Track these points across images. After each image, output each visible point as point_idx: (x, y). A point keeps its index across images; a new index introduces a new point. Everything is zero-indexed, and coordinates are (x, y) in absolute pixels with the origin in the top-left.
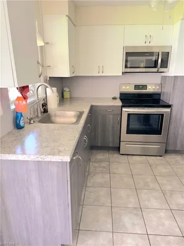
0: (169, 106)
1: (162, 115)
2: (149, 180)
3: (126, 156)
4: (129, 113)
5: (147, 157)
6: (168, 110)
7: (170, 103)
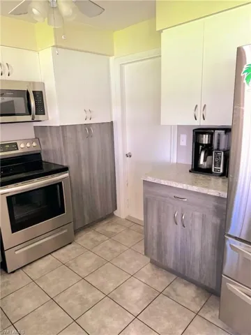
0: (65, 169)
1: (60, 184)
2: (81, 291)
3: (21, 270)
4: (8, 195)
5: (53, 254)
6: (66, 175)
7: (65, 164)
